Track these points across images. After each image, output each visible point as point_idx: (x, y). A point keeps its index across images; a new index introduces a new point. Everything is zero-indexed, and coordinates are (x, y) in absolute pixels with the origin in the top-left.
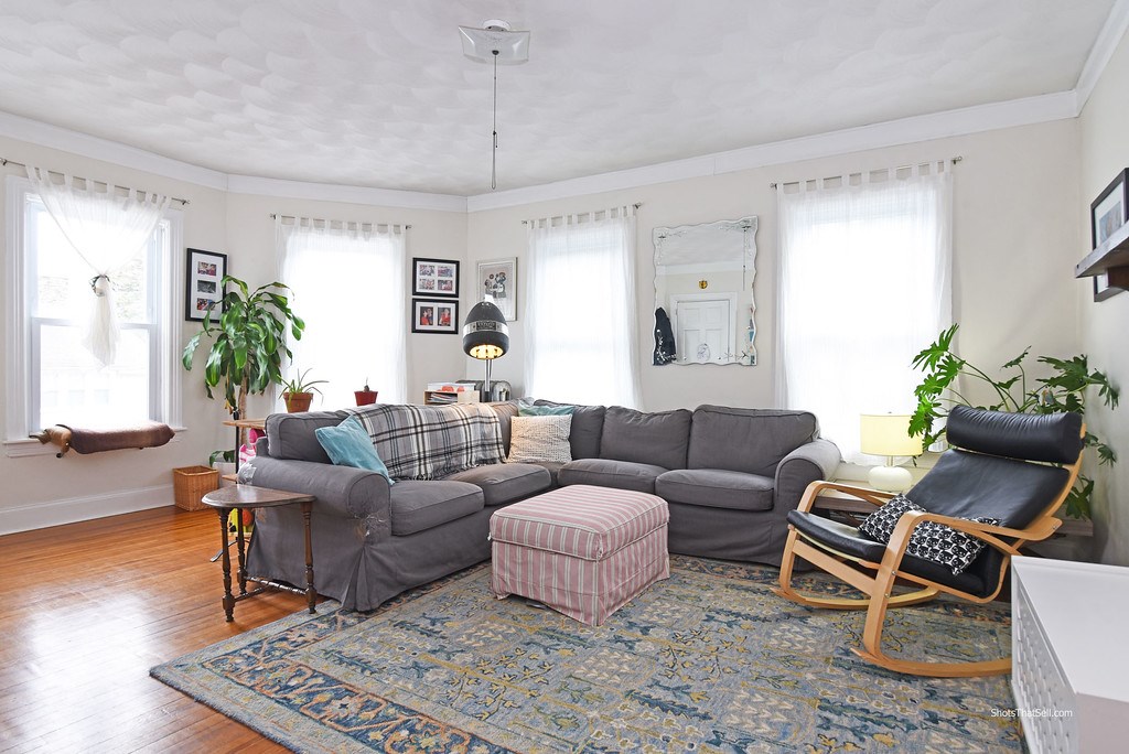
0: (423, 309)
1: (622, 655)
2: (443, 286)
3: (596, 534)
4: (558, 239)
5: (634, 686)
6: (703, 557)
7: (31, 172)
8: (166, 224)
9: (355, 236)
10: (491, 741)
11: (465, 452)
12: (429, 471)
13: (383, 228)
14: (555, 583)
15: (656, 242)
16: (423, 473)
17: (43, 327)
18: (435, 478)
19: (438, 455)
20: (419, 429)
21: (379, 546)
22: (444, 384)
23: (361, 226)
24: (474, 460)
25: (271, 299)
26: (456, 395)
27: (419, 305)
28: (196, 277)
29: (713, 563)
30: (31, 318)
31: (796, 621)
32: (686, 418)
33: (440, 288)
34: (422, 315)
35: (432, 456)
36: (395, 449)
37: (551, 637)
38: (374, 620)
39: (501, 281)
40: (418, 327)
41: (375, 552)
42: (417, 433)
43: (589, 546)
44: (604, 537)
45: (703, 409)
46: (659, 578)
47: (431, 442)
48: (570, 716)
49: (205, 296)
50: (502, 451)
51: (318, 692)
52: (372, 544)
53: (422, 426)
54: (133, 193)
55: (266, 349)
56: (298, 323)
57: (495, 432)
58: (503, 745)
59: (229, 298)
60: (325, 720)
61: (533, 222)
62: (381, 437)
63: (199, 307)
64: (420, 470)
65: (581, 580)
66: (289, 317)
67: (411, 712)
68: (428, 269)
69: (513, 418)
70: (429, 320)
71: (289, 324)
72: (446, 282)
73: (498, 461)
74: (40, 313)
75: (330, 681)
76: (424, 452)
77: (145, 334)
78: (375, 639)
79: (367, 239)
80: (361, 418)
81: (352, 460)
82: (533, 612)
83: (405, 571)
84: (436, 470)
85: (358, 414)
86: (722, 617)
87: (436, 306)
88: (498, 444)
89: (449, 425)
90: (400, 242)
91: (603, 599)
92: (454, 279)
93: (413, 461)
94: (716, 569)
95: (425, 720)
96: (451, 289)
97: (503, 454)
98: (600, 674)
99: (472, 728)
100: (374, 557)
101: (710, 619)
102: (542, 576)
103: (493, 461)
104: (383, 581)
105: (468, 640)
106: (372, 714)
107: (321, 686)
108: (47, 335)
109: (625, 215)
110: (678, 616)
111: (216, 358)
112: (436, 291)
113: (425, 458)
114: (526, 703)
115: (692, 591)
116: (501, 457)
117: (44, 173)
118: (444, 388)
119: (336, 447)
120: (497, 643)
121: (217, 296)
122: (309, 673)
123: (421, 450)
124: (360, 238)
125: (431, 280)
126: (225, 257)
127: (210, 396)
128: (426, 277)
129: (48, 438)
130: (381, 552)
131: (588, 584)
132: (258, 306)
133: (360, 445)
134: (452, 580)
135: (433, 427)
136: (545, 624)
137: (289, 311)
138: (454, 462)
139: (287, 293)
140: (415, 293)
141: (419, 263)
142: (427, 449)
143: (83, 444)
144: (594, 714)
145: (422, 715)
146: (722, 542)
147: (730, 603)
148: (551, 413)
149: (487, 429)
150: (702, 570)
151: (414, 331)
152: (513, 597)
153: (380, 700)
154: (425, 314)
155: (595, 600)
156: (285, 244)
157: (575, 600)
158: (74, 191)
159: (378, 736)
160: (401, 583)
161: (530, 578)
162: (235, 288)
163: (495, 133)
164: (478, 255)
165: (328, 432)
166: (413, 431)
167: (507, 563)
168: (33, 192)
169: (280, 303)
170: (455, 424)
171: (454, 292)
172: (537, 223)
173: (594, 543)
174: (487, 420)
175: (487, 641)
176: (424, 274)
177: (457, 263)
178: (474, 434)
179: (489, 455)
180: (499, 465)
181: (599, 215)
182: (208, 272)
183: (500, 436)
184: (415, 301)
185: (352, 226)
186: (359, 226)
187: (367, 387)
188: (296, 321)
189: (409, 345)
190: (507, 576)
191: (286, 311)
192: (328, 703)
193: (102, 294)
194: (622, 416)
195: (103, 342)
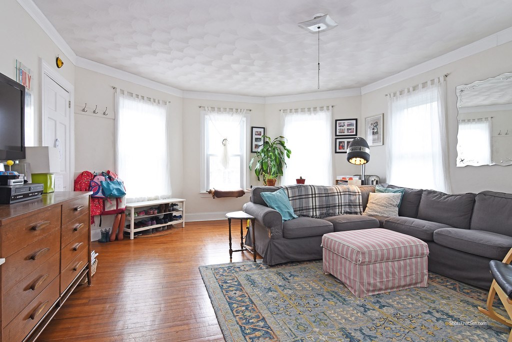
0: (340, 142)
1: (357, 313)
2: (350, 131)
3: (358, 251)
4: (402, 101)
5: (348, 327)
6: (462, 282)
7: (206, 109)
8: (245, 119)
9: (310, 114)
10: (268, 322)
11: (338, 207)
12: (318, 214)
13: (322, 108)
14: (343, 272)
15: (458, 94)
16: (315, 214)
17: (210, 157)
18: (320, 218)
19: (323, 208)
20: (314, 196)
21: (277, 241)
22: (344, 176)
23: (313, 109)
24: (343, 212)
25: (279, 142)
26: (347, 181)
27: (338, 141)
28: (254, 137)
29: (466, 287)
30: (207, 155)
31: (493, 333)
32: (471, 199)
33: (348, 132)
34: (339, 145)
35: (320, 208)
36: (301, 203)
37: (332, 295)
38: (272, 269)
39: (376, 126)
40: (338, 150)
41: (275, 243)
42: (312, 197)
43: (354, 257)
44: (363, 253)
45: (484, 194)
46: (419, 285)
47: (320, 202)
48: (305, 326)
49: (257, 143)
50: (362, 209)
51: (233, 287)
52: (274, 239)
53: (315, 194)
54: (234, 110)
55: (276, 162)
56: (289, 151)
57: (359, 199)
58: (270, 325)
59: (266, 143)
60: (226, 296)
61: (390, 95)
62: (295, 198)
63: (255, 148)
64: (313, 213)
65: (352, 272)
66: (285, 149)
67: (252, 303)
68: (343, 124)
69: (371, 193)
70: (343, 147)
71: (285, 152)
72: (350, 129)
73: (359, 213)
74: (210, 153)
75: (240, 284)
76: (316, 206)
77: (239, 158)
78: (265, 276)
79: (315, 114)
80: (287, 190)
81: (273, 206)
82: (335, 283)
83: (289, 253)
84: (321, 214)
85: (287, 188)
86: (438, 315)
87: (346, 141)
88: (359, 205)
89: (329, 195)
90: (329, 114)
91: (363, 285)
92: (355, 127)
93: (309, 209)
94: (464, 290)
95: (254, 307)
96: (353, 132)
97: (362, 210)
98: (337, 317)
99: (265, 316)
100: (275, 245)
101: (429, 312)
102: (339, 268)
103: (356, 213)
104: (278, 255)
105: (297, 286)
106: (240, 299)
107: (235, 285)
108: (211, 159)
109: (439, 81)
110: (410, 306)
111: (258, 166)
112: (346, 134)
113: (316, 208)
114: (294, 315)
115: (433, 297)
116: (361, 212)
117: (210, 108)
118: (343, 178)
119: (267, 200)
120: (307, 290)
121: (261, 143)
122: (236, 280)
123: (314, 205)
124: (313, 114)
125: (345, 129)
126: (264, 128)
127: (259, 180)
128: (341, 128)
129: (210, 192)
130: (277, 243)
131: (355, 275)
132: (274, 145)
133: (278, 200)
134: (314, 262)
135: (321, 195)
136: (336, 289)
137: (285, 147)
138: (331, 211)
139: (285, 140)
140: (336, 135)
141: (338, 122)
142: (317, 204)
143: (217, 194)
144: (317, 330)
145: (255, 305)
146: (473, 275)
147: (452, 309)
148: (391, 192)
149: (352, 198)
150: (455, 289)
151: (336, 152)
152: (330, 275)
153: (247, 295)
154: (341, 144)
155: (358, 284)
156: (284, 121)
157: (350, 282)
158: (218, 113)
159: (235, 306)
160: (287, 258)
161: (335, 268)
162: (267, 140)
163: (319, 64)
164: (366, 114)
165: (266, 194)
166: (311, 196)
167: (327, 258)
168: (207, 115)
169: (282, 144)
170: (333, 194)
171: (354, 133)
172: (392, 95)
173: (357, 255)
174: (354, 194)
175: (304, 289)
176: (340, 126)
177: (356, 120)
178: (344, 200)
179: (353, 210)
180: (359, 215)
181: (424, 85)
182: (258, 135)
183: (361, 201)
184: (336, 139)
185: (309, 109)
186: (312, 109)
187: (301, 177)
188: (288, 151)
189: (333, 159)
190: (327, 264)
191: (284, 147)
192: (232, 291)
193: (225, 145)
194: (431, 195)
195: (225, 161)
